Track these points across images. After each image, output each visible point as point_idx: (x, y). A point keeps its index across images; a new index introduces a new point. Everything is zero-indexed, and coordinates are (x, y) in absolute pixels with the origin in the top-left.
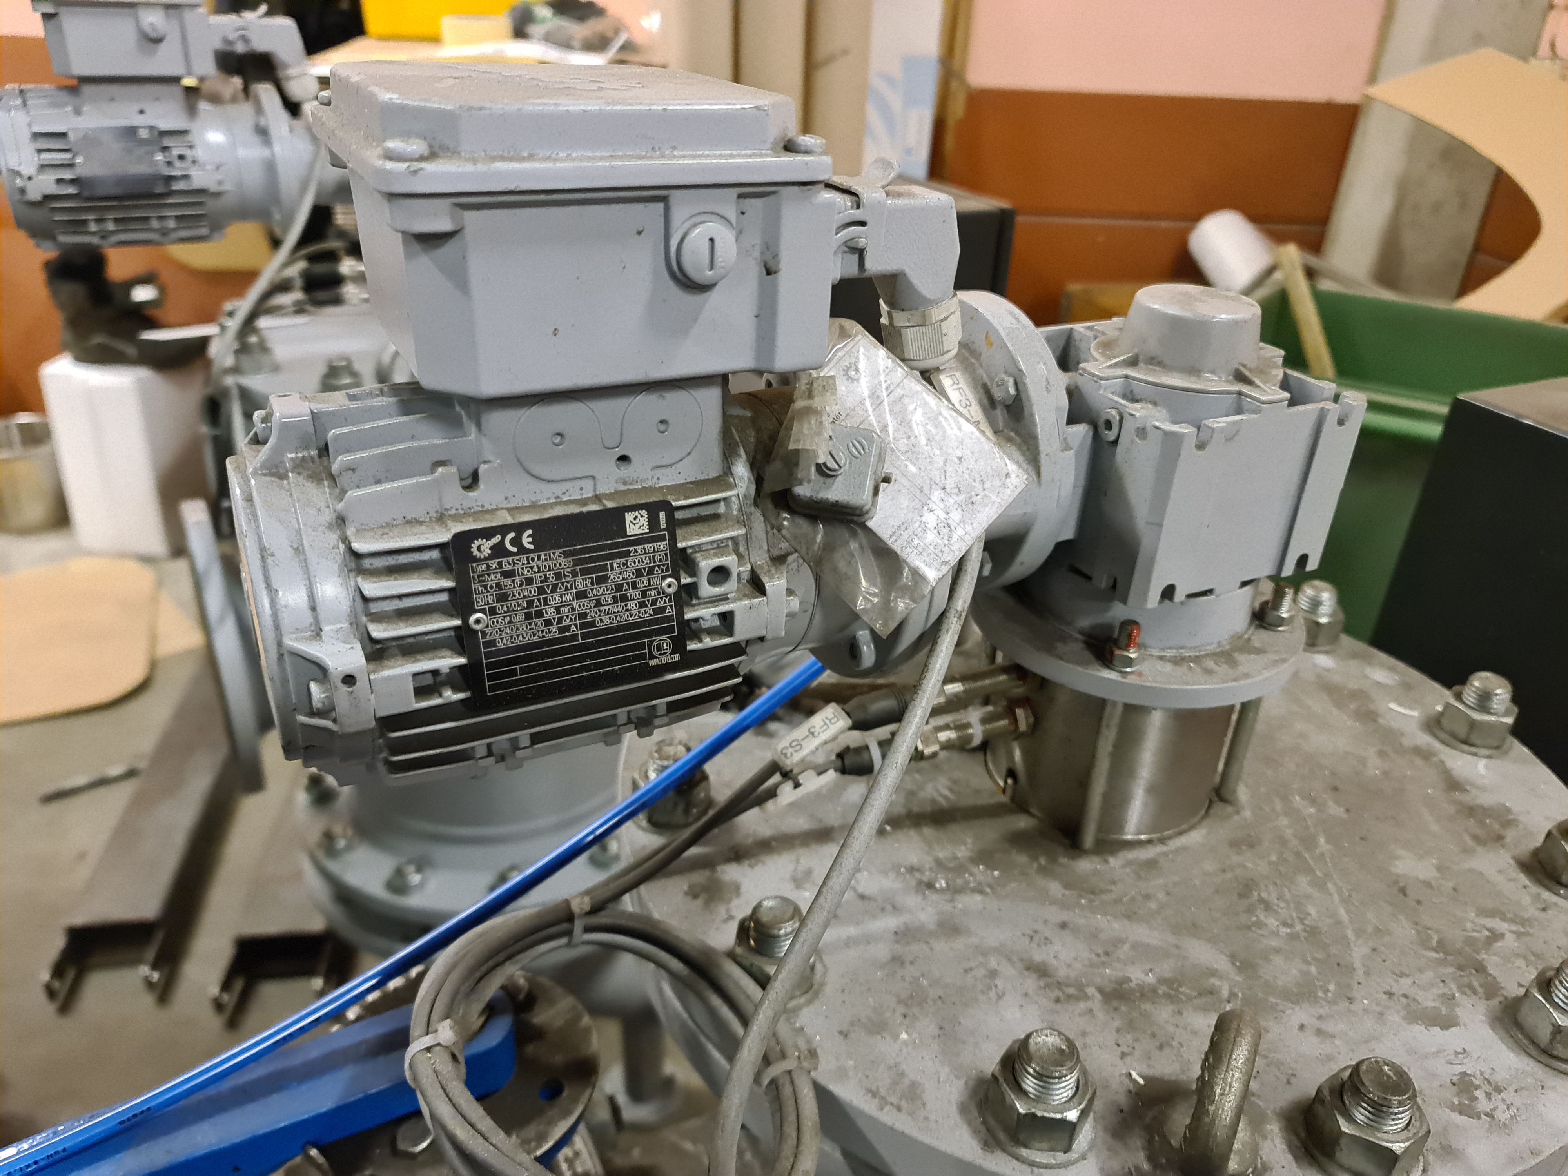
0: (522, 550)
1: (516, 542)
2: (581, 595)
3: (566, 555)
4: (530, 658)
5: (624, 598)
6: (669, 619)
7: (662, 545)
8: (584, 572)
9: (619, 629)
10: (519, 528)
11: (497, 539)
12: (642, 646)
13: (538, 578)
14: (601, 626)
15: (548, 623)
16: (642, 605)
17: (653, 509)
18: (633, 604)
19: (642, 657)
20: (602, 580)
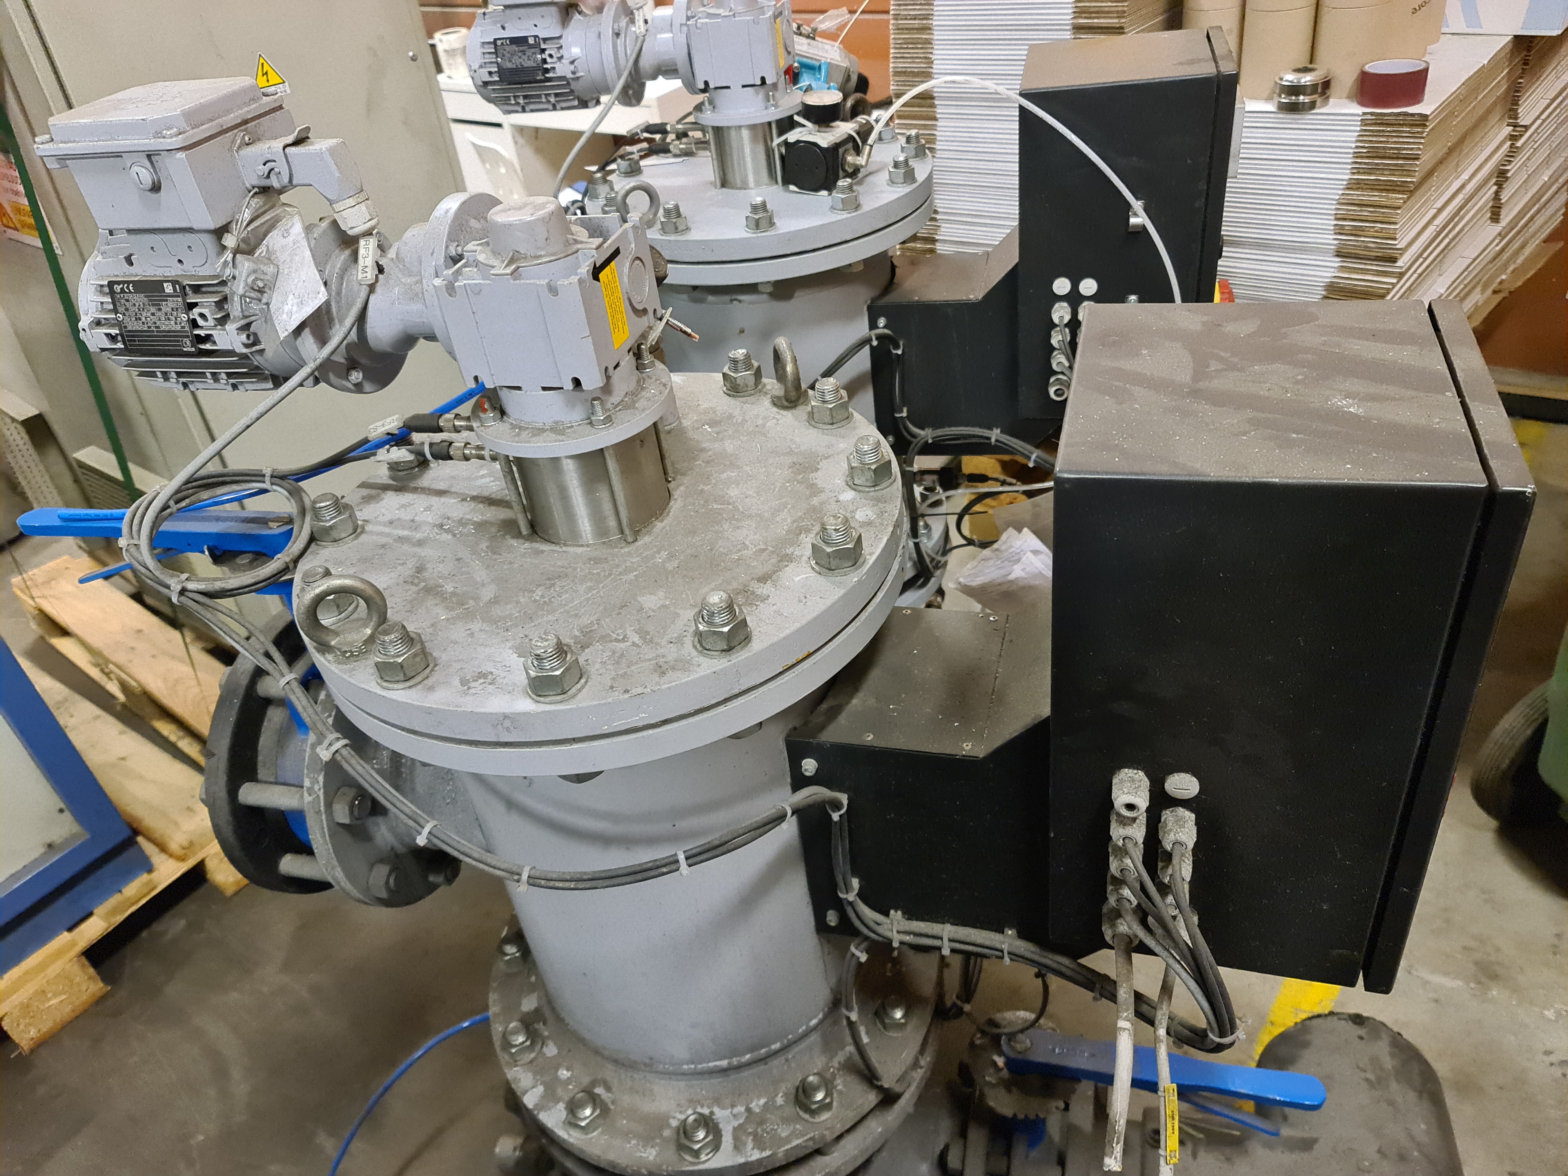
0: (131, 292)
1: (128, 288)
2: (153, 314)
3: (146, 296)
4: (142, 336)
5: (169, 319)
6: (187, 332)
7: (180, 299)
8: (153, 305)
9: (169, 332)
10: (128, 282)
11: (121, 286)
12: (178, 341)
13: (137, 304)
14: (162, 329)
15: (143, 323)
16: (176, 323)
17: (174, 283)
18: (173, 323)
19: (179, 346)
20: (160, 310)
